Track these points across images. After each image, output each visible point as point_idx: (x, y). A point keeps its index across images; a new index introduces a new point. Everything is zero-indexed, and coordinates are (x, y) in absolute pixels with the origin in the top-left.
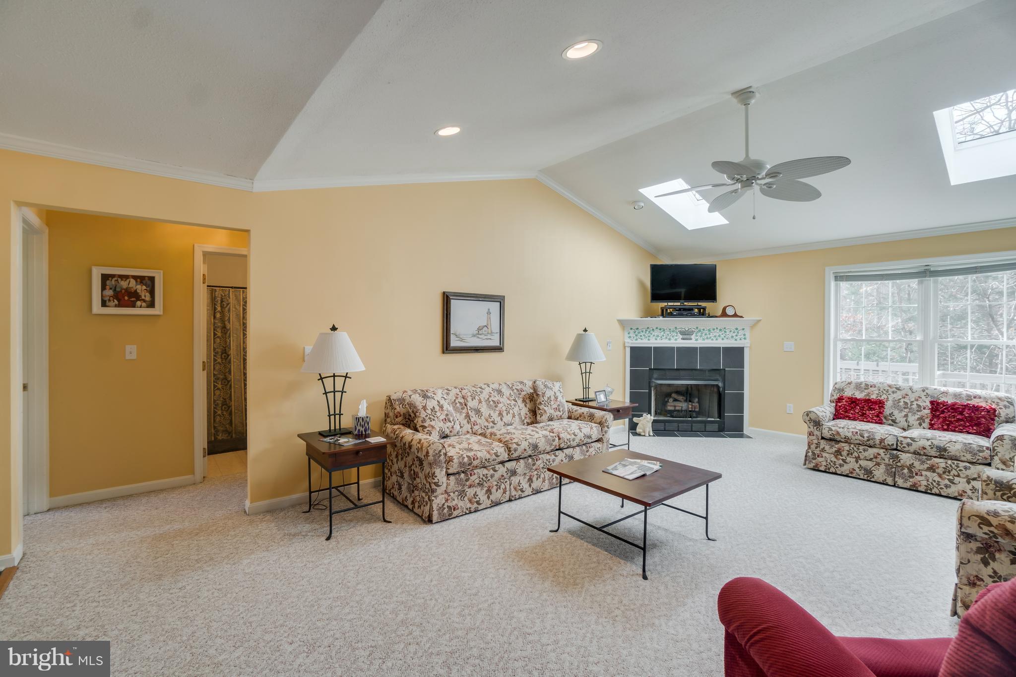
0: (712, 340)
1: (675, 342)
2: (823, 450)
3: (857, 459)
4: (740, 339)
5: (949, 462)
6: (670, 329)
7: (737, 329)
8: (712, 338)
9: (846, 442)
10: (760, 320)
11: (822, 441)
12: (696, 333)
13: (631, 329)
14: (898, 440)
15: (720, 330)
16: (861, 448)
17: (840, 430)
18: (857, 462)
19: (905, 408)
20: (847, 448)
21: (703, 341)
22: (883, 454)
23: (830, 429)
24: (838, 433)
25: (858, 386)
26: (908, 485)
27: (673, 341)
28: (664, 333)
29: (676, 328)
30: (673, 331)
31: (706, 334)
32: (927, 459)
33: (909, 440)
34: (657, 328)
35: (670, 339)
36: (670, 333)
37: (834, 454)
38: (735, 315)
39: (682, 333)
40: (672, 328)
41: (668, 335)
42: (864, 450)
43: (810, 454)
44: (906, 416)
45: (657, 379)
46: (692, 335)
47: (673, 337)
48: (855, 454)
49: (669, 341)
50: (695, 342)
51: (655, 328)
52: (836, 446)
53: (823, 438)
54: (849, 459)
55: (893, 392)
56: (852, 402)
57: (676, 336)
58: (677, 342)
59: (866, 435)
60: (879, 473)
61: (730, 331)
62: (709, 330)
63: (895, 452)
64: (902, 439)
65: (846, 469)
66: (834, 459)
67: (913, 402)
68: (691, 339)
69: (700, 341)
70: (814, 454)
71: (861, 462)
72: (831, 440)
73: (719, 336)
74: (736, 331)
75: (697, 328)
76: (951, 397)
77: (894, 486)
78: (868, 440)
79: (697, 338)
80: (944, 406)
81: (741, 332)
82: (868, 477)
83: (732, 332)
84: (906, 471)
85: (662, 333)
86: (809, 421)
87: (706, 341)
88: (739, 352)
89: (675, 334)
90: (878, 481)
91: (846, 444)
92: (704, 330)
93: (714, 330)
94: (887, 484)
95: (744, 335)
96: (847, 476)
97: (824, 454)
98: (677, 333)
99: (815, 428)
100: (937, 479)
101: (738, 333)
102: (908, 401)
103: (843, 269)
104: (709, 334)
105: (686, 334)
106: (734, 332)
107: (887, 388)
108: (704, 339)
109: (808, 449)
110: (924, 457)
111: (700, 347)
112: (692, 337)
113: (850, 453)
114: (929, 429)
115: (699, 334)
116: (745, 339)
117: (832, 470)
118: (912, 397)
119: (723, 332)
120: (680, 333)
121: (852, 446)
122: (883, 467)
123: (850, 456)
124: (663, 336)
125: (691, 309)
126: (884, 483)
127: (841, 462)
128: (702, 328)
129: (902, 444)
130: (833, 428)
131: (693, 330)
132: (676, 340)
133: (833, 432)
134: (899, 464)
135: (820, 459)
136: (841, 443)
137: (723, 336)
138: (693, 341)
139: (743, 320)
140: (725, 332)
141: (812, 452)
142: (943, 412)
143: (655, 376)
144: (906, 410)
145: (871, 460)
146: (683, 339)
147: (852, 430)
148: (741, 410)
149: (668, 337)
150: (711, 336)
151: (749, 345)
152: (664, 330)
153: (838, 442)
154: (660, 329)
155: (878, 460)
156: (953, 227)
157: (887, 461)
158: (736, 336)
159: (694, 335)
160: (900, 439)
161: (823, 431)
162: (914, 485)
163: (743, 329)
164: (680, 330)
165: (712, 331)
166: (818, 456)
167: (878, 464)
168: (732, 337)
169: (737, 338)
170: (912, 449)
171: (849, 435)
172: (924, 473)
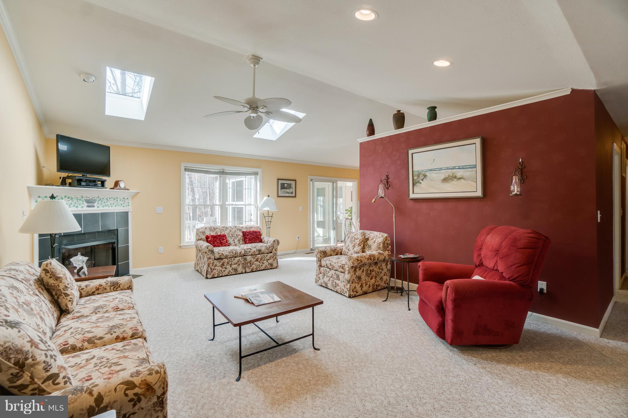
0: (109, 207)
1: (81, 209)
2: (216, 265)
3: (231, 265)
4: (126, 206)
5: (262, 255)
6: (77, 198)
7: (124, 198)
8: (109, 205)
9: (225, 258)
10: (139, 192)
11: (215, 260)
12: (98, 202)
13: (39, 197)
14: (245, 251)
15: (114, 199)
16: (232, 259)
17: (223, 252)
18: (231, 267)
19: (232, 237)
20: (227, 261)
21: (103, 208)
22: (241, 259)
23: (219, 253)
24: (223, 254)
25: (211, 229)
26: (250, 271)
27: (80, 208)
28: (72, 201)
29: (82, 197)
30: (80, 200)
31: (105, 202)
32: (256, 256)
33: (249, 250)
34: (65, 197)
35: (77, 207)
36: (77, 201)
37: (221, 266)
38: (125, 189)
39: (88, 201)
40: (79, 197)
41: (75, 203)
42: (234, 260)
43: (210, 270)
44: (234, 240)
45: (66, 245)
46: (95, 203)
47: (80, 205)
48: (230, 263)
49: (76, 209)
50: (98, 209)
51: (63, 197)
52: (222, 261)
53: (215, 259)
54: (227, 266)
55: (226, 230)
56: (214, 238)
57: (83, 204)
58: (83, 209)
59: (234, 252)
60: (240, 269)
61: (120, 200)
62: (107, 199)
63: (245, 257)
64: (247, 250)
65: (226, 273)
66: (221, 269)
67: (234, 233)
68: (94, 206)
69: (101, 208)
70: (211, 269)
71: (232, 266)
72: (218, 259)
73: (114, 204)
74: (124, 200)
75: (98, 197)
76: (245, 229)
77: (245, 273)
78: (235, 254)
79: (99, 205)
80: (247, 233)
81: (127, 201)
82: (236, 272)
83: (121, 201)
84: (249, 264)
85: (70, 201)
86: (208, 251)
87: (105, 208)
88: (125, 215)
89: (82, 203)
90: (239, 273)
91: (226, 259)
92: (103, 199)
93: (110, 199)
94: (243, 273)
95: (128, 203)
96: (227, 275)
97: (216, 268)
98: (83, 201)
99: (212, 254)
100: (259, 264)
101: (125, 201)
102: (232, 233)
103: (190, 165)
104: (107, 202)
105: (90, 202)
106: (122, 201)
107: (223, 228)
108: (103, 207)
109: (208, 268)
110: (255, 256)
111: (101, 213)
112: (95, 204)
113: (228, 263)
114: (245, 244)
115: (100, 202)
116: (129, 205)
117: (221, 275)
118: (233, 231)
119: (116, 201)
120: (86, 201)
121: (229, 259)
122: (241, 265)
123: (228, 264)
124: (71, 204)
125: (94, 181)
126: (242, 273)
127: (224, 269)
128: (102, 198)
129: (247, 252)
130: (220, 252)
131: (96, 199)
132: (82, 207)
133: (220, 254)
134: (246, 262)
135: (214, 271)
136: (224, 259)
137: (115, 204)
138: (96, 208)
139: (130, 192)
140: (117, 200)
141: (210, 268)
142: (248, 235)
143: (65, 242)
144: (233, 238)
145: (236, 264)
146: (88, 206)
147: (228, 251)
148: (128, 258)
149: (76, 205)
150: (108, 203)
151: (131, 210)
152: (72, 199)
153: (222, 259)
154: (69, 198)
155: (239, 263)
156: (226, 153)
157: (242, 262)
158: (124, 203)
159: (96, 203)
160: (246, 250)
161: (215, 255)
162: (252, 270)
163: (128, 199)
164: (85, 198)
165: (109, 199)
166: (214, 270)
167: (239, 265)
168: (121, 204)
169: (124, 205)
170: (250, 254)
171: (227, 254)
172: (255, 263)
